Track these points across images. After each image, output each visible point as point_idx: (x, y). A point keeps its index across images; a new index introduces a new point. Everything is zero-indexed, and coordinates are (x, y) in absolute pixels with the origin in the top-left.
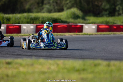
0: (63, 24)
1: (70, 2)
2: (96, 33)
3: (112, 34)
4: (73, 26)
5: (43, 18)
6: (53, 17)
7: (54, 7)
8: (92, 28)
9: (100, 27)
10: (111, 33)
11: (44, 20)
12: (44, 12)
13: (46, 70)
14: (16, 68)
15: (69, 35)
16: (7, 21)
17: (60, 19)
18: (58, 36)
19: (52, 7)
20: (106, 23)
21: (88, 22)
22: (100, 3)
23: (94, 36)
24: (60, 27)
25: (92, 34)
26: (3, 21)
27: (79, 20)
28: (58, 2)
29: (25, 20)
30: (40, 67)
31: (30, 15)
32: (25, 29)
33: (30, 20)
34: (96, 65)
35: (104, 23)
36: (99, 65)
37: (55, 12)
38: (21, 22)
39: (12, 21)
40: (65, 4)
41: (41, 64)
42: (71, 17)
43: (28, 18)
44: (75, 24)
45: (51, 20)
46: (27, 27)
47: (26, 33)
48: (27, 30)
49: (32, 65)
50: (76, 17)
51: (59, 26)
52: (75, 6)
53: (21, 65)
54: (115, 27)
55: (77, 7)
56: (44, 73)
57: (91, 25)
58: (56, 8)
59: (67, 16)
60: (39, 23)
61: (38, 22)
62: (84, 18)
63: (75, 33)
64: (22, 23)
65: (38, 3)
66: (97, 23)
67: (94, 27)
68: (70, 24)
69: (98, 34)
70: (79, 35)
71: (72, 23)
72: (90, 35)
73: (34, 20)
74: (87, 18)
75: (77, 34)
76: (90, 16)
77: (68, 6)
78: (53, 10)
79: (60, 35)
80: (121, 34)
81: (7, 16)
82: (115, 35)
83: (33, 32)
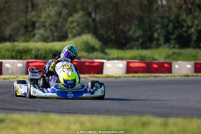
1: (78, 25)
2: (126, 75)
3: (152, 76)
4: (87, 64)
5: (38, 50)
6: (54, 48)
7: (53, 33)
8: (118, 67)
9: (132, 65)
10: (149, 74)
11: (40, 53)
12: (36, 41)
14: (13, 129)
19: (48, 33)
20: (140, 59)
21: (111, 57)
22: (128, 27)
23: (123, 79)
25: (120, 77)
27: (96, 54)
28: (59, 24)
29: (7, 54)
30: (52, 127)
31: (16, 46)
32: (8, 69)
33: (16, 53)
34: (144, 125)
35: (138, 58)
36: (149, 123)
37: (53, 40)
38: (1, 56)
40: (69, 27)
41: (52, 122)
42: (83, 49)
43: (13, 51)
45: (50, 53)
46: (11, 65)
47: (10, 75)
48: (12, 70)
49: (39, 123)
50: (91, 49)
52: (87, 31)
53: (20, 123)
54: (156, 66)
55: (89, 32)
57: (116, 61)
58: (56, 34)
60: (32, 59)
61: (29, 57)
62: (103, 51)
63: (92, 75)
64: (2, 59)
65: (26, 27)
66: (126, 59)
67: (121, 65)
68: (82, 60)
69: (129, 77)
70: (98, 77)
71: (85, 58)
72: (116, 78)
73: (22, 54)
74: (107, 51)
75: (95, 77)
76: (112, 47)
77: (74, 31)
78: (51, 38)
80: (167, 76)
82: (157, 78)
83: (22, 72)
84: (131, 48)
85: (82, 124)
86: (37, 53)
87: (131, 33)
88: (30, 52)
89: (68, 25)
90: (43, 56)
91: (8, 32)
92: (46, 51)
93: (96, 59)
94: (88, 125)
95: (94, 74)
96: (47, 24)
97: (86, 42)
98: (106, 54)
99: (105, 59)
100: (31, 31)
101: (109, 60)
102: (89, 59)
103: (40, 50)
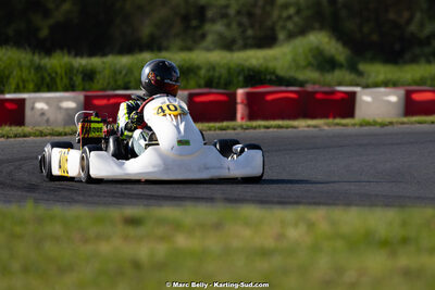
0: (283, 88)
1: (298, 12)
2: (405, 119)
4: (319, 96)
5: (213, 68)
6: (247, 64)
7: (244, 32)
8: (389, 102)
9: (417, 97)
11: (217, 74)
12: (208, 50)
13: (270, 243)
14: (162, 239)
15: (309, 126)
16: (83, 79)
17: (273, 73)
18: (271, 130)
19: (234, 32)
21: (371, 80)
22: (406, 15)
23: (396, 128)
24: (273, 100)
25: (391, 123)
26: (71, 79)
27: (338, 74)
28: (258, 11)
30: (247, 233)
35: (429, 82)
37: (245, 47)
38: (132, 84)
39: (100, 81)
40: (280, 17)
41: (247, 223)
42: (310, 65)
44: (326, 89)
45: (239, 74)
49: (218, 226)
50: (326, 63)
51: (270, 98)
52: (317, 25)
53: (177, 226)
55: (322, 28)
56: (264, 253)
57: (382, 90)
58: (250, 32)
59: (294, 60)
60: (199, 87)
61: (192, 83)
62: (353, 68)
63: (330, 120)
65: (186, 19)
66: (403, 85)
67: (393, 97)
68: (309, 88)
69: (412, 123)
70: (344, 125)
71: (314, 83)
72: (383, 125)
74: (362, 67)
75: (338, 124)
76: (373, 60)
77: (290, 26)
78: (240, 42)
79: (280, 127)
81: (82, 62)
84: (414, 60)
85: (311, 225)
86: (211, 73)
87: (413, 28)
88: (196, 74)
89: (276, 13)
90: (222, 81)
91: (146, 29)
92: (229, 69)
93: (340, 84)
94: (324, 227)
95: (334, 117)
96: (232, 11)
97: (318, 48)
98: (360, 74)
99: (357, 85)
100: (196, 28)
101: (366, 86)
102: (324, 85)
103: (217, 69)
